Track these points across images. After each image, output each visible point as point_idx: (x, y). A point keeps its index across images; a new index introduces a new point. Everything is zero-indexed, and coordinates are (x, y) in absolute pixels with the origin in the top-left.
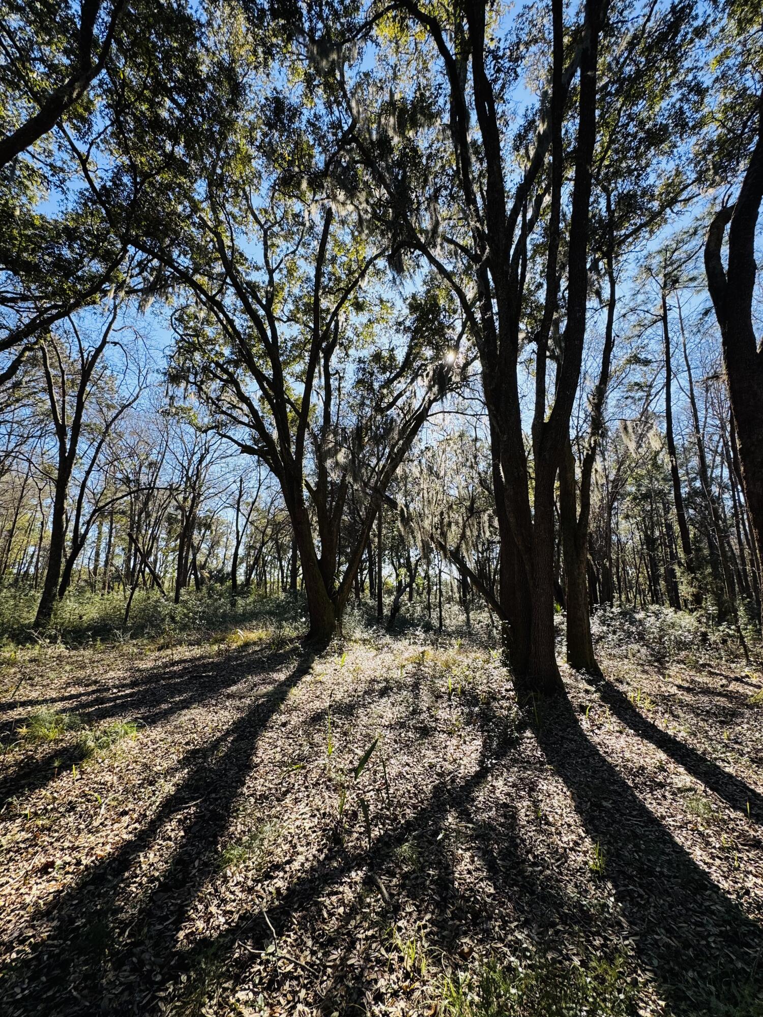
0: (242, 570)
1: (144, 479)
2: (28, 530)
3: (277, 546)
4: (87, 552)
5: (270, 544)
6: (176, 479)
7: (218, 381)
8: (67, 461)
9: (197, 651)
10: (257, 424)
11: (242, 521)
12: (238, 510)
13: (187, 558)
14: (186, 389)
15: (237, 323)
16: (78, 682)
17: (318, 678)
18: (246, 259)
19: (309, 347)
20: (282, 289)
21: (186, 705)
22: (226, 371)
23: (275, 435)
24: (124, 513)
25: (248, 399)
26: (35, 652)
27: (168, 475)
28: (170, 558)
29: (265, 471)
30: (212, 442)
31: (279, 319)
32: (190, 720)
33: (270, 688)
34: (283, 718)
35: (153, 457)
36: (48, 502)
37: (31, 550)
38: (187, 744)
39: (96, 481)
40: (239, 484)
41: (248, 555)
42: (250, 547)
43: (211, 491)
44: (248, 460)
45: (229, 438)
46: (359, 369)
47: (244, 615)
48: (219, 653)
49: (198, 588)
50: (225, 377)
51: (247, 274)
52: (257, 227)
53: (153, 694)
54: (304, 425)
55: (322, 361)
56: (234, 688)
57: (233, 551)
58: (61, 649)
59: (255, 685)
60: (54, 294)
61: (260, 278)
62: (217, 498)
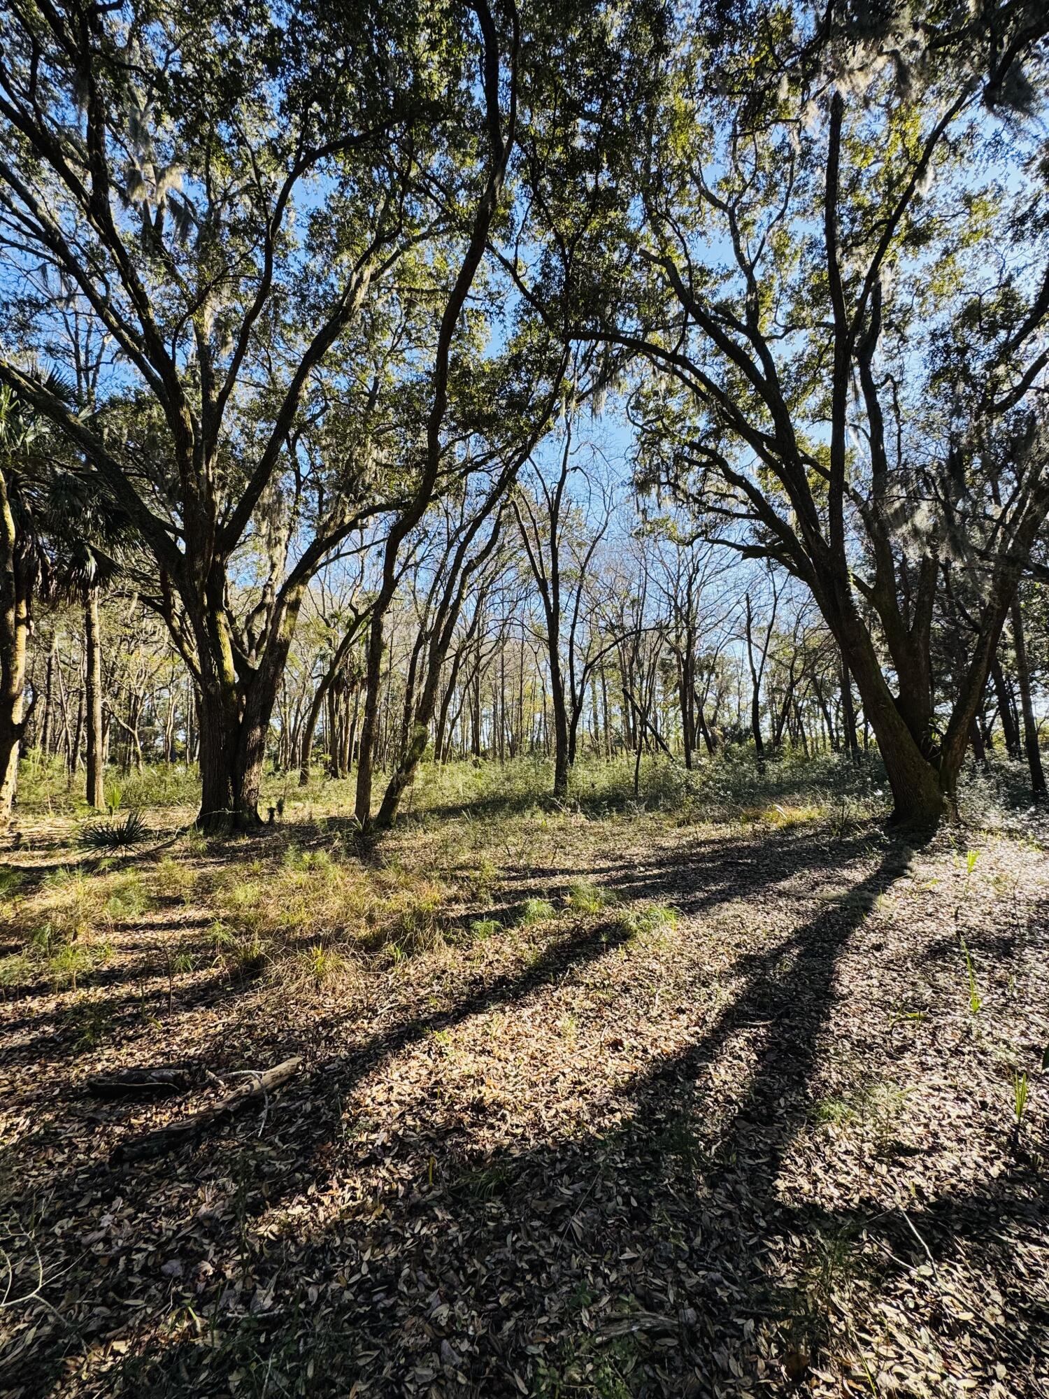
0: (766, 723)
1: (629, 622)
2: (533, 697)
3: (816, 685)
4: (586, 715)
5: (803, 683)
6: (664, 615)
7: (696, 468)
8: (553, 618)
9: (726, 831)
10: (763, 510)
11: (757, 655)
12: (750, 641)
13: (691, 712)
14: (659, 495)
15: (709, 372)
16: (605, 856)
17: (924, 885)
18: (711, 271)
19: (829, 357)
20: (770, 287)
21: (725, 896)
22: (705, 451)
23: (791, 517)
24: (614, 665)
25: (742, 477)
26: (561, 820)
27: (656, 611)
28: (671, 715)
29: (781, 575)
30: (700, 556)
31: (771, 338)
32: (735, 917)
33: (842, 891)
34: (874, 938)
35: (635, 593)
36: (545, 665)
37: (538, 716)
38: (738, 946)
39: (582, 635)
40: (744, 604)
41: (772, 701)
42: (773, 691)
43: (708, 621)
44: (755, 565)
45: (723, 542)
46: (933, 354)
47: (778, 785)
48: (755, 835)
49: (710, 750)
50: (704, 459)
51: (714, 294)
52: (718, 213)
53: (683, 878)
54: (838, 487)
55: (857, 370)
56: (784, 884)
57: (751, 697)
58: (580, 818)
59: (817, 884)
60: (514, 438)
61: (733, 290)
62: (718, 630)
